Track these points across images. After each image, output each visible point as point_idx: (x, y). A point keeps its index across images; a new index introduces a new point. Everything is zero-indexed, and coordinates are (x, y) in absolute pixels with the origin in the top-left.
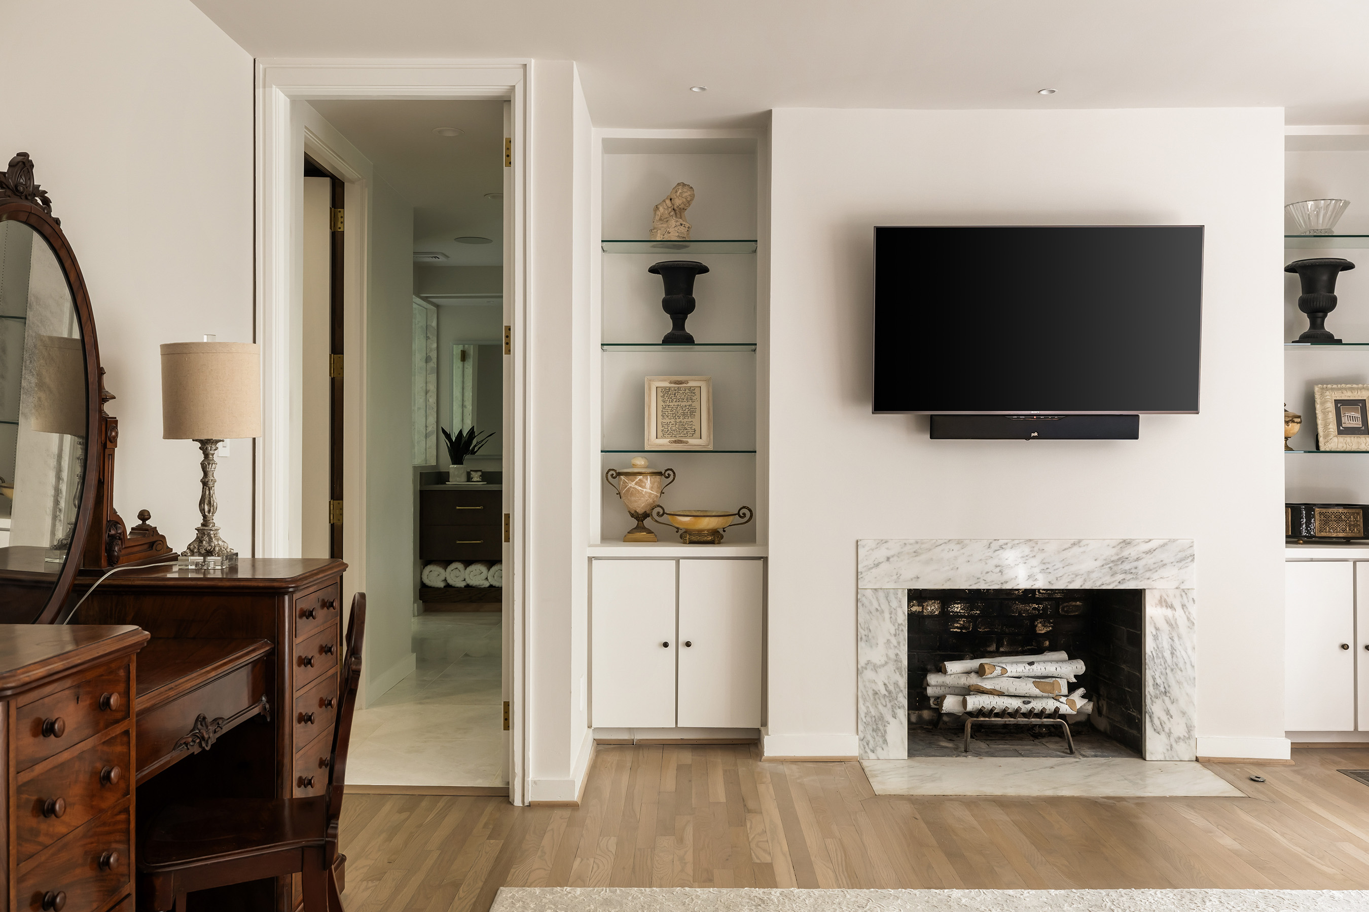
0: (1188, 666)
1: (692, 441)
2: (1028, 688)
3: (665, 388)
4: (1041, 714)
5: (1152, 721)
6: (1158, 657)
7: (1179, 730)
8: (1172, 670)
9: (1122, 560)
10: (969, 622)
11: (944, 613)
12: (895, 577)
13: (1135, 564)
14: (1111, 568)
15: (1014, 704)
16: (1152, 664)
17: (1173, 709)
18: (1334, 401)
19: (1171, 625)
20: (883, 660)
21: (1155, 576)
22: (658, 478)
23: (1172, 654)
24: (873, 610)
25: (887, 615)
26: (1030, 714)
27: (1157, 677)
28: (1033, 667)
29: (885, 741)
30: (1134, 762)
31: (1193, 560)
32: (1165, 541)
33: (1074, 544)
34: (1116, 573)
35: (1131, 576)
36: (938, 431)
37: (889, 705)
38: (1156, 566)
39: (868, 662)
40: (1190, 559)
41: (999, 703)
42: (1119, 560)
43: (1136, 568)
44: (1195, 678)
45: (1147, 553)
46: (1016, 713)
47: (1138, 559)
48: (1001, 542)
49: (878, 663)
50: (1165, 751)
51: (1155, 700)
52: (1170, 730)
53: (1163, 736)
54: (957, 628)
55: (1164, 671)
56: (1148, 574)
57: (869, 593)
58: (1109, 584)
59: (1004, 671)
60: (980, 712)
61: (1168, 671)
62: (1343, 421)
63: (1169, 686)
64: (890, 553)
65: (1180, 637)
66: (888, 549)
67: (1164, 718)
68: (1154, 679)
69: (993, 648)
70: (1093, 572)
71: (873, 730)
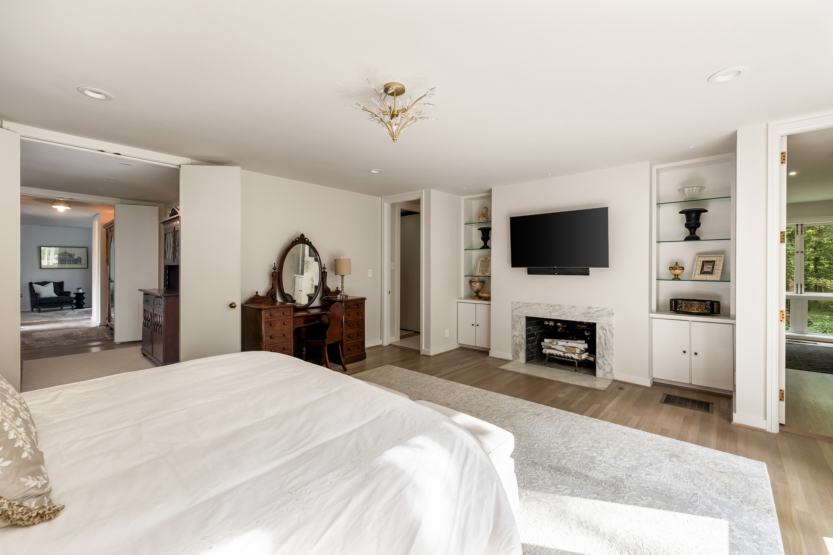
0: (611, 349)
1: (486, 274)
2: (563, 349)
3: (483, 260)
4: (568, 358)
5: (598, 365)
6: (600, 345)
7: (608, 369)
8: (605, 350)
9: (589, 313)
10: (563, 329)
11: (555, 325)
12: (521, 312)
13: (593, 315)
14: (584, 315)
15: (562, 354)
16: (598, 347)
17: (605, 362)
18: (702, 261)
19: (605, 335)
20: (518, 335)
21: (600, 319)
22: (481, 283)
23: (605, 345)
24: (516, 321)
25: (519, 323)
26: (564, 357)
27: (600, 351)
28: (568, 343)
29: (519, 357)
30: (593, 377)
31: (613, 315)
32: (603, 308)
33: (573, 307)
34: (586, 317)
35: (591, 318)
36: (530, 272)
37: (520, 348)
38: (600, 316)
39: (515, 335)
40: (612, 314)
41: (555, 352)
42: (587, 313)
43: (593, 316)
44: (613, 354)
45: (597, 311)
46: (560, 356)
47: (594, 313)
48: (551, 305)
49: (517, 336)
50: (603, 375)
51: (599, 358)
52: (604, 369)
53: (602, 371)
54: (559, 330)
55: (602, 350)
56: (597, 318)
57: (515, 316)
58: (584, 320)
59: (557, 343)
60: (550, 354)
61: (604, 350)
62: (704, 269)
63: (604, 355)
64: (520, 306)
65: (608, 339)
66: (520, 304)
67: (602, 365)
68: (599, 352)
69: (571, 338)
70: (579, 316)
71: (516, 354)
